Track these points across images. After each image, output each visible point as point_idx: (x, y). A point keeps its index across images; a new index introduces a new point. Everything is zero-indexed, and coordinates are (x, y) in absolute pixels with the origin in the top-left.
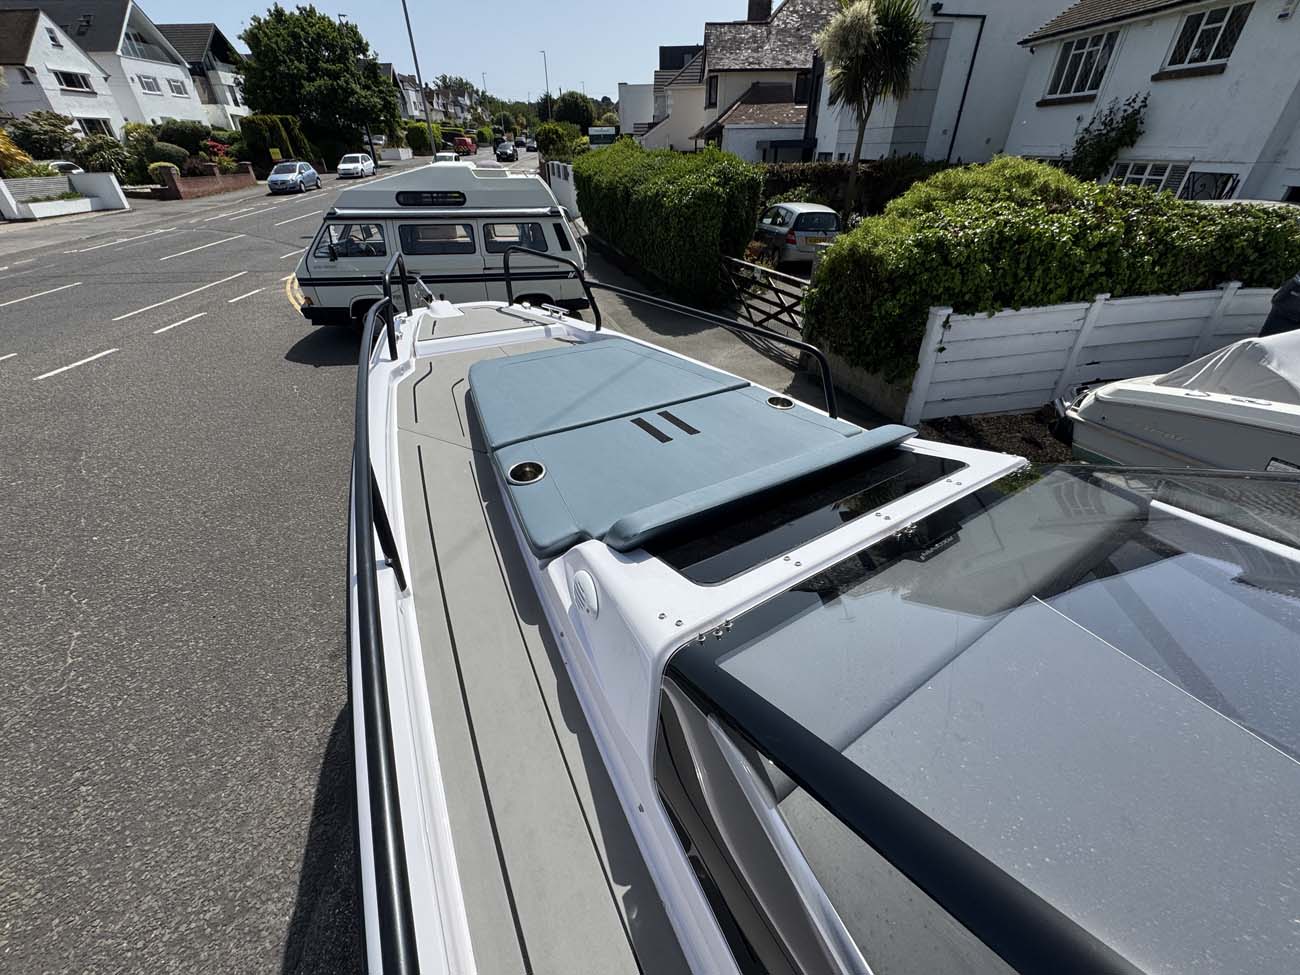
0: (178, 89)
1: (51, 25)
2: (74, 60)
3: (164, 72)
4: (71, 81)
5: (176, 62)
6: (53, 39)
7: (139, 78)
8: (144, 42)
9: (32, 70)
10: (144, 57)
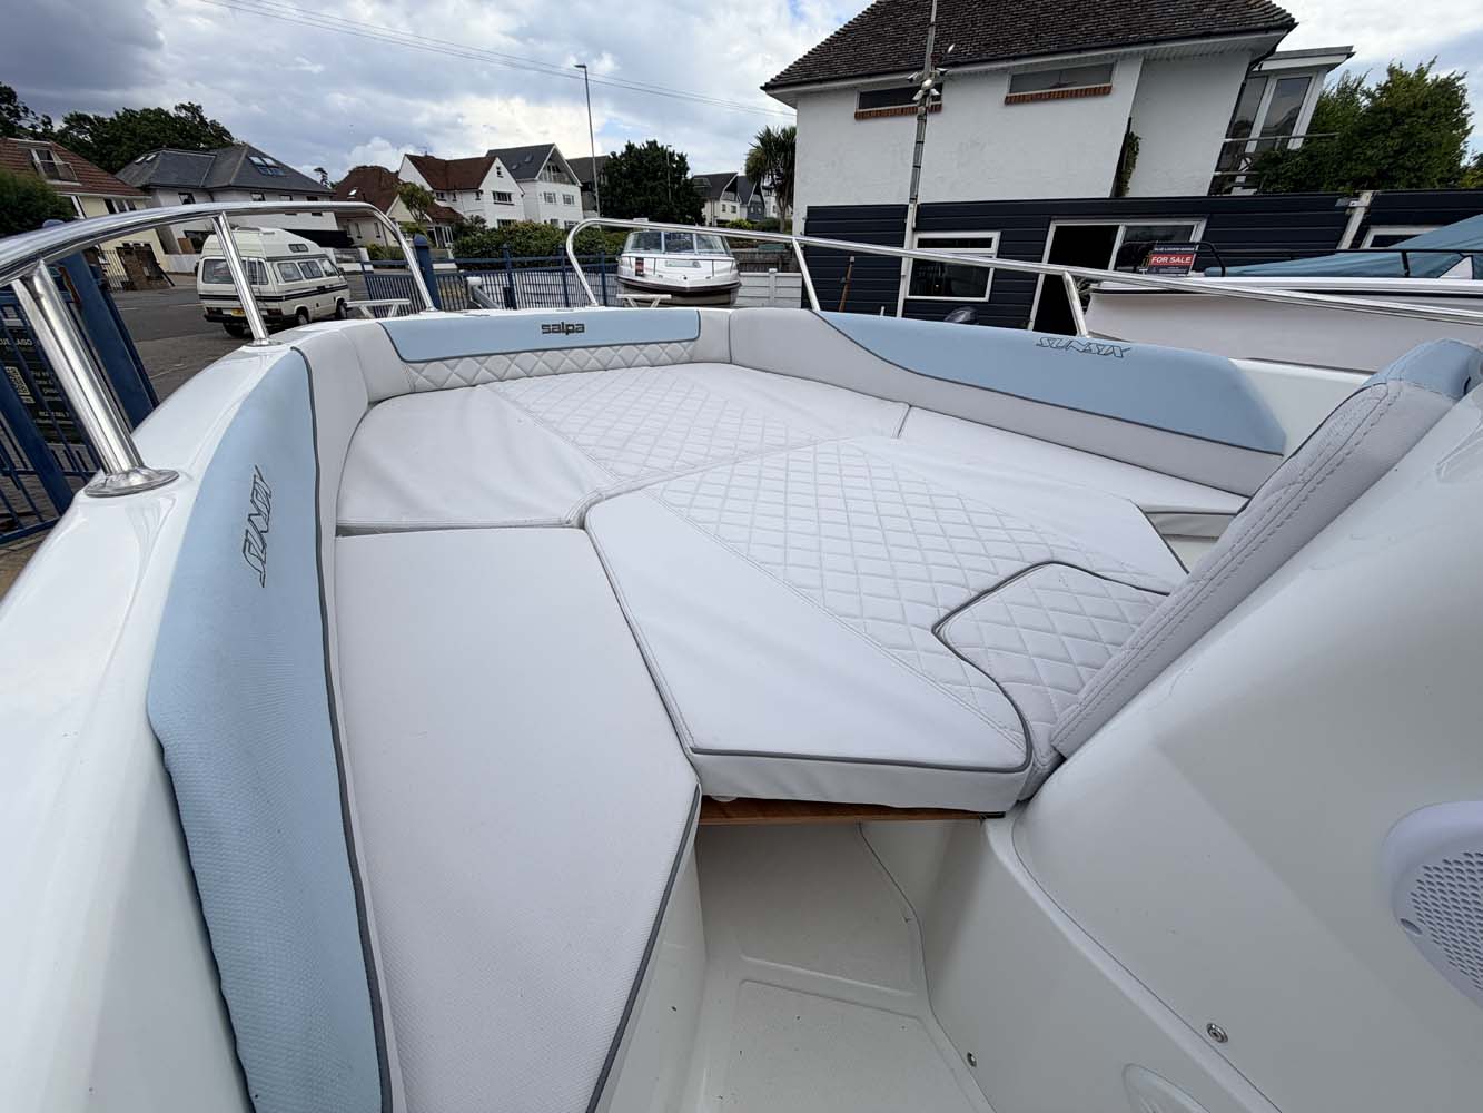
0: (568, 200)
1: (502, 166)
2: (507, 183)
3: (562, 189)
4: (502, 197)
5: (574, 183)
6: (499, 173)
7: (545, 194)
8: (559, 171)
9: (482, 192)
10: (555, 181)
